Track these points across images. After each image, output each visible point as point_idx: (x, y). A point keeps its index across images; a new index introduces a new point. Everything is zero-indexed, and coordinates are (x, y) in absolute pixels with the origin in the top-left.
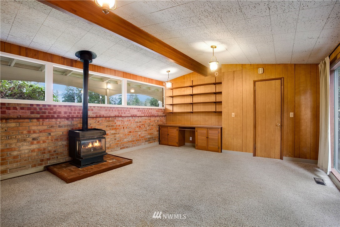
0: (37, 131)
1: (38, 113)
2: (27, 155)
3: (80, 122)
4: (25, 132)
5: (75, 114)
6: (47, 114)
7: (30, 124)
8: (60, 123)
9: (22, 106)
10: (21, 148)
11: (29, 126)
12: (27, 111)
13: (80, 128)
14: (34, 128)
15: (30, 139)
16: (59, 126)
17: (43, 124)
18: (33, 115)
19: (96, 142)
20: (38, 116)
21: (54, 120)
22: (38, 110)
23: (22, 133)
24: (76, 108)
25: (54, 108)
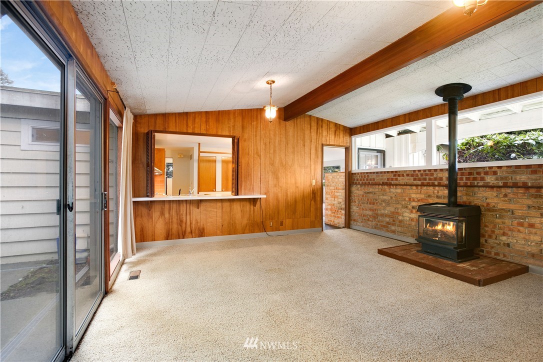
0: (416, 200)
1: (419, 180)
2: (408, 223)
3: (466, 193)
4: (407, 199)
5: (463, 180)
6: (428, 181)
7: (411, 191)
8: (438, 192)
9: (407, 173)
10: (404, 215)
11: (410, 193)
12: (411, 178)
13: (466, 203)
14: (413, 196)
15: (410, 207)
16: (437, 196)
17: (421, 192)
18: (415, 182)
19: (449, 225)
20: (419, 183)
21: (431, 188)
22: (420, 176)
23: (405, 199)
24: (464, 171)
25: (435, 173)
